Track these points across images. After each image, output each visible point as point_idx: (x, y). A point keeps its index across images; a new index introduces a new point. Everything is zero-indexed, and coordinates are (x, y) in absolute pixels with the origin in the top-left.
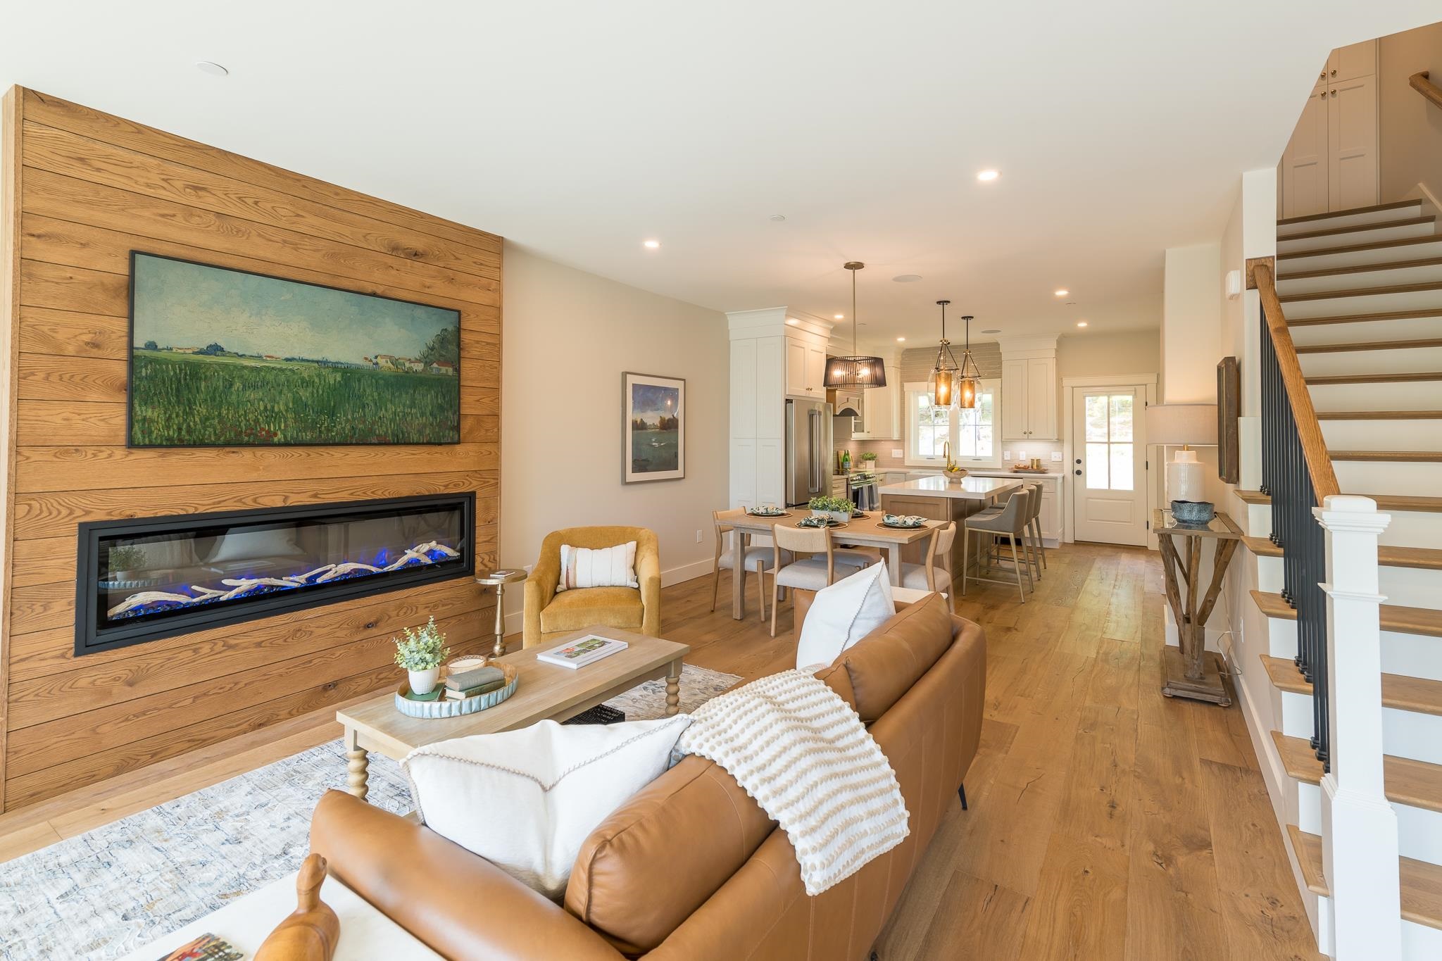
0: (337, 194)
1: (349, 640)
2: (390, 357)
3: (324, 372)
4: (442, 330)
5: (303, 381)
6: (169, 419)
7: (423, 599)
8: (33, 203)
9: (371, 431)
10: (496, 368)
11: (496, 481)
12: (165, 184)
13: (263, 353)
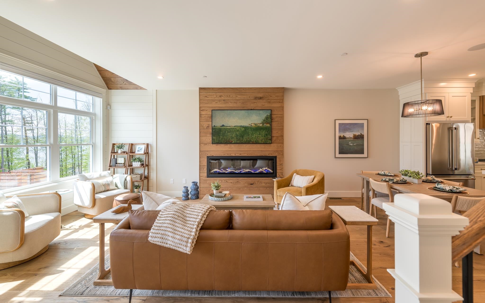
0: (244, 89)
1: (247, 186)
2: (254, 123)
3: (241, 128)
4: (267, 115)
5: (237, 130)
6: (217, 139)
7: (263, 181)
8: (201, 105)
9: (251, 141)
10: (282, 123)
11: (283, 154)
12: (216, 97)
13: (231, 125)
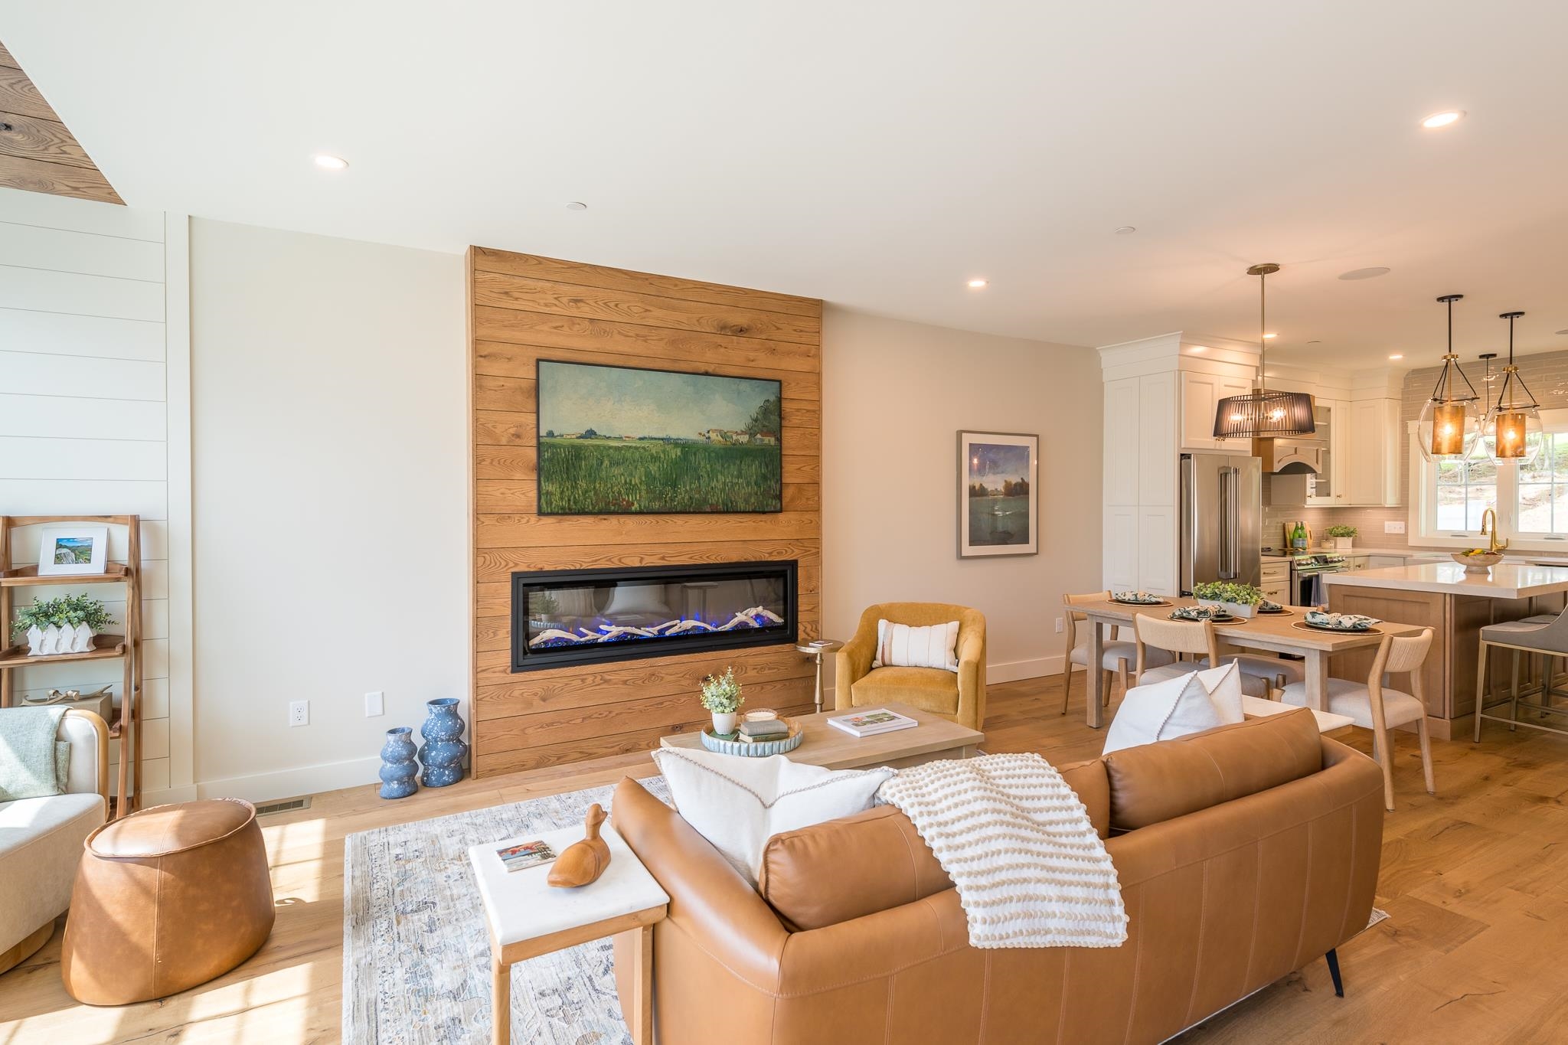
0: (676, 285)
1: (691, 689)
2: (720, 431)
3: (668, 448)
4: (765, 401)
5: (652, 456)
6: (562, 492)
7: (751, 661)
8: (482, 332)
9: (705, 500)
10: (816, 435)
11: (817, 550)
13: (624, 434)
